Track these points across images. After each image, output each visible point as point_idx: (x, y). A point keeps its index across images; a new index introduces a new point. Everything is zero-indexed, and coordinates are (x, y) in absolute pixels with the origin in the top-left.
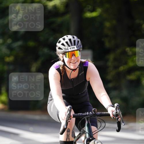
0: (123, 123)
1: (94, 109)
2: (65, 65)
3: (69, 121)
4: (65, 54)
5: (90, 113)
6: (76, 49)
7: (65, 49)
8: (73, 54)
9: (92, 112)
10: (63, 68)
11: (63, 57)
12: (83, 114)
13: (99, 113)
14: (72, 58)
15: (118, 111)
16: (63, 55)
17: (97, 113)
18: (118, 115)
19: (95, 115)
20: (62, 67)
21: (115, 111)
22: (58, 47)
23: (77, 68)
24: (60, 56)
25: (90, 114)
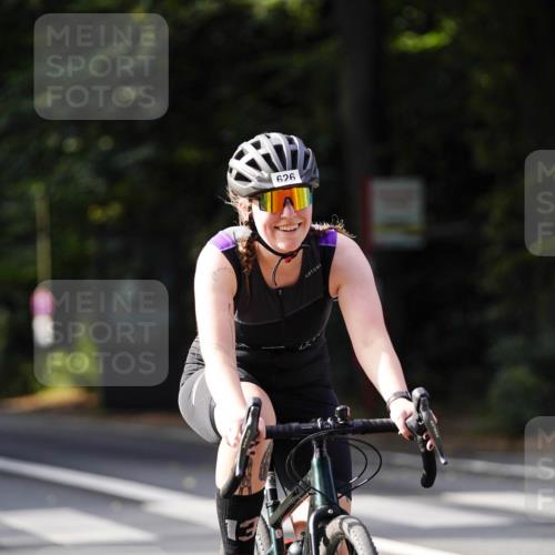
0: (442, 456)
1: (342, 407)
2: (255, 236)
3: (253, 453)
4: (259, 199)
5: (329, 421)
6: (298, 180)
7: (260, 179)
8: (286, 197)
9: (334, 419)
10: (248, 247)
11: (250, 208)
12: (305, 426)
13: (358, 421)
14: (282, 213)
15: (424, 414)
16: (250, 201)
17: (351, 423)
18: (425, 430)
19: (346, 428)
20: (245, 244)
21: (415, 416)
22: (234, 173)
23: (297, 251)
24: (241, 205)
25: (327, 424)
